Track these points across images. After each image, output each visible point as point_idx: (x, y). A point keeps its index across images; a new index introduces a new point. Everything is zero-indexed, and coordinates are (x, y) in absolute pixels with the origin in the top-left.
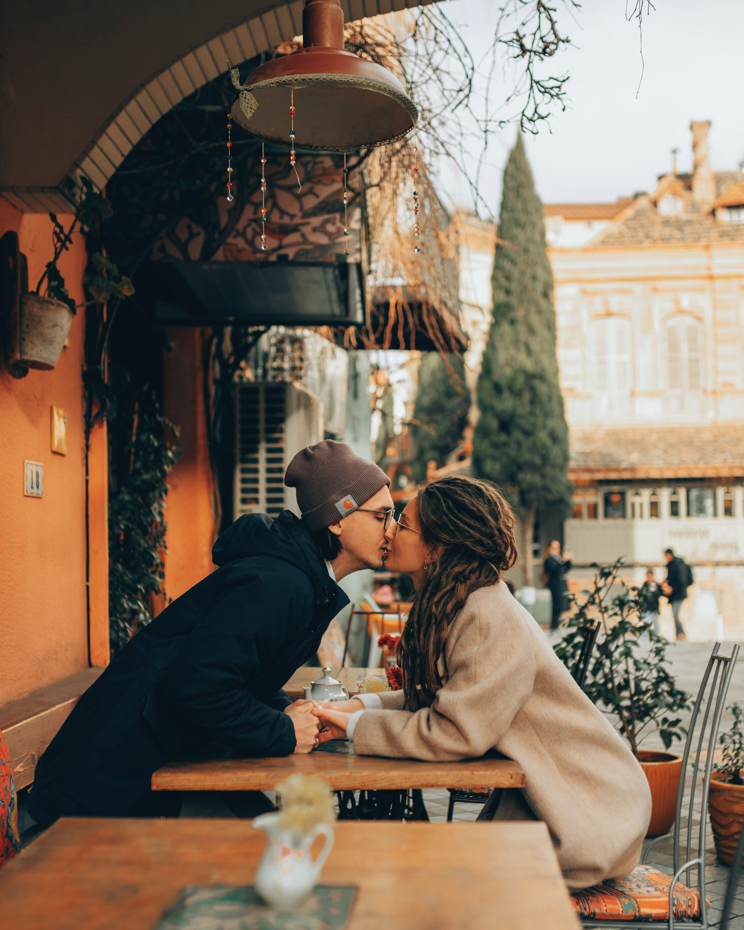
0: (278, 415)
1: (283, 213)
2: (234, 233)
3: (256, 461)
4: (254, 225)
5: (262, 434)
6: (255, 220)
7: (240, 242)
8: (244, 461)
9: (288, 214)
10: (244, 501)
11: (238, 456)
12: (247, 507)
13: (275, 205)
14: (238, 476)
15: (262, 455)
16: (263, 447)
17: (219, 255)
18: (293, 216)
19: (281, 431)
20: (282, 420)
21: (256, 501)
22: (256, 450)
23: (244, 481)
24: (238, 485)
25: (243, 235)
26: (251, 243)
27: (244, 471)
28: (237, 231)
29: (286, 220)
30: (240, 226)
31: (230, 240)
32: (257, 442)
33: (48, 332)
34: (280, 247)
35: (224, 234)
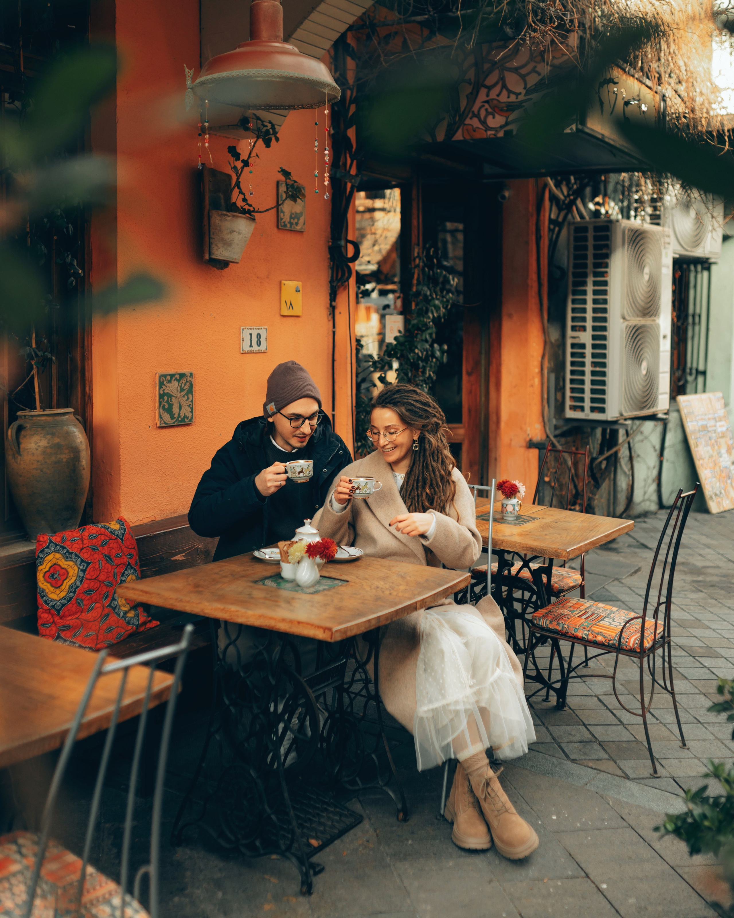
0: (604, 251)
1: (510, 92)
2: (470, 115)
3: (585, 293)
4: (487, 106)
5: (590, 269)
6: (487, 102)
7: (475, 123)
8: (574, 293)
9: (514, 93)
10: (574, 328)
11: (570, 288)
12: (575, 334)
13: (504, 86)
14: (570, 306)
15: (590, 288)
16: (590, 280)
17: (459, 136)
18: (518, 94)
19: (607, 266)
20: (607, 256)
21: (584, 329)
22: (585, 283)
23: (574, 310)
24: (570, 315)
25: (478, 116)
26: (484, 123)
27: (574, 301)
28: (473, 112)
29: (513, 98)
30: (475, 109)
31: (468, 121)
32: (585, 275)
33: (227, 237)
34: (507, 124)
35: (463, 117)
